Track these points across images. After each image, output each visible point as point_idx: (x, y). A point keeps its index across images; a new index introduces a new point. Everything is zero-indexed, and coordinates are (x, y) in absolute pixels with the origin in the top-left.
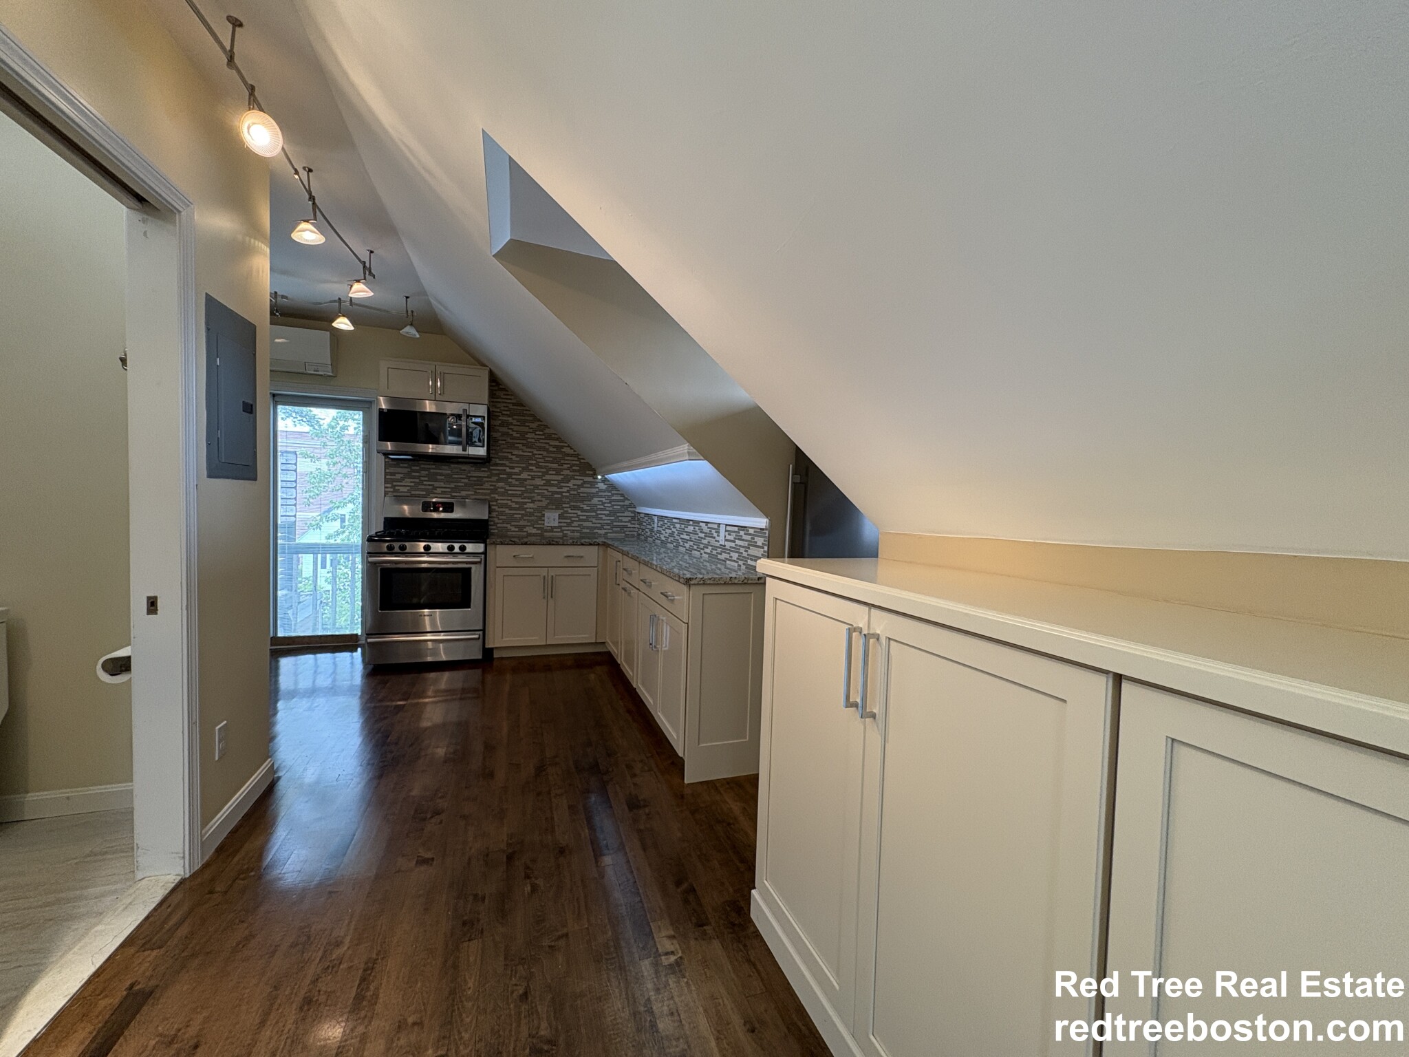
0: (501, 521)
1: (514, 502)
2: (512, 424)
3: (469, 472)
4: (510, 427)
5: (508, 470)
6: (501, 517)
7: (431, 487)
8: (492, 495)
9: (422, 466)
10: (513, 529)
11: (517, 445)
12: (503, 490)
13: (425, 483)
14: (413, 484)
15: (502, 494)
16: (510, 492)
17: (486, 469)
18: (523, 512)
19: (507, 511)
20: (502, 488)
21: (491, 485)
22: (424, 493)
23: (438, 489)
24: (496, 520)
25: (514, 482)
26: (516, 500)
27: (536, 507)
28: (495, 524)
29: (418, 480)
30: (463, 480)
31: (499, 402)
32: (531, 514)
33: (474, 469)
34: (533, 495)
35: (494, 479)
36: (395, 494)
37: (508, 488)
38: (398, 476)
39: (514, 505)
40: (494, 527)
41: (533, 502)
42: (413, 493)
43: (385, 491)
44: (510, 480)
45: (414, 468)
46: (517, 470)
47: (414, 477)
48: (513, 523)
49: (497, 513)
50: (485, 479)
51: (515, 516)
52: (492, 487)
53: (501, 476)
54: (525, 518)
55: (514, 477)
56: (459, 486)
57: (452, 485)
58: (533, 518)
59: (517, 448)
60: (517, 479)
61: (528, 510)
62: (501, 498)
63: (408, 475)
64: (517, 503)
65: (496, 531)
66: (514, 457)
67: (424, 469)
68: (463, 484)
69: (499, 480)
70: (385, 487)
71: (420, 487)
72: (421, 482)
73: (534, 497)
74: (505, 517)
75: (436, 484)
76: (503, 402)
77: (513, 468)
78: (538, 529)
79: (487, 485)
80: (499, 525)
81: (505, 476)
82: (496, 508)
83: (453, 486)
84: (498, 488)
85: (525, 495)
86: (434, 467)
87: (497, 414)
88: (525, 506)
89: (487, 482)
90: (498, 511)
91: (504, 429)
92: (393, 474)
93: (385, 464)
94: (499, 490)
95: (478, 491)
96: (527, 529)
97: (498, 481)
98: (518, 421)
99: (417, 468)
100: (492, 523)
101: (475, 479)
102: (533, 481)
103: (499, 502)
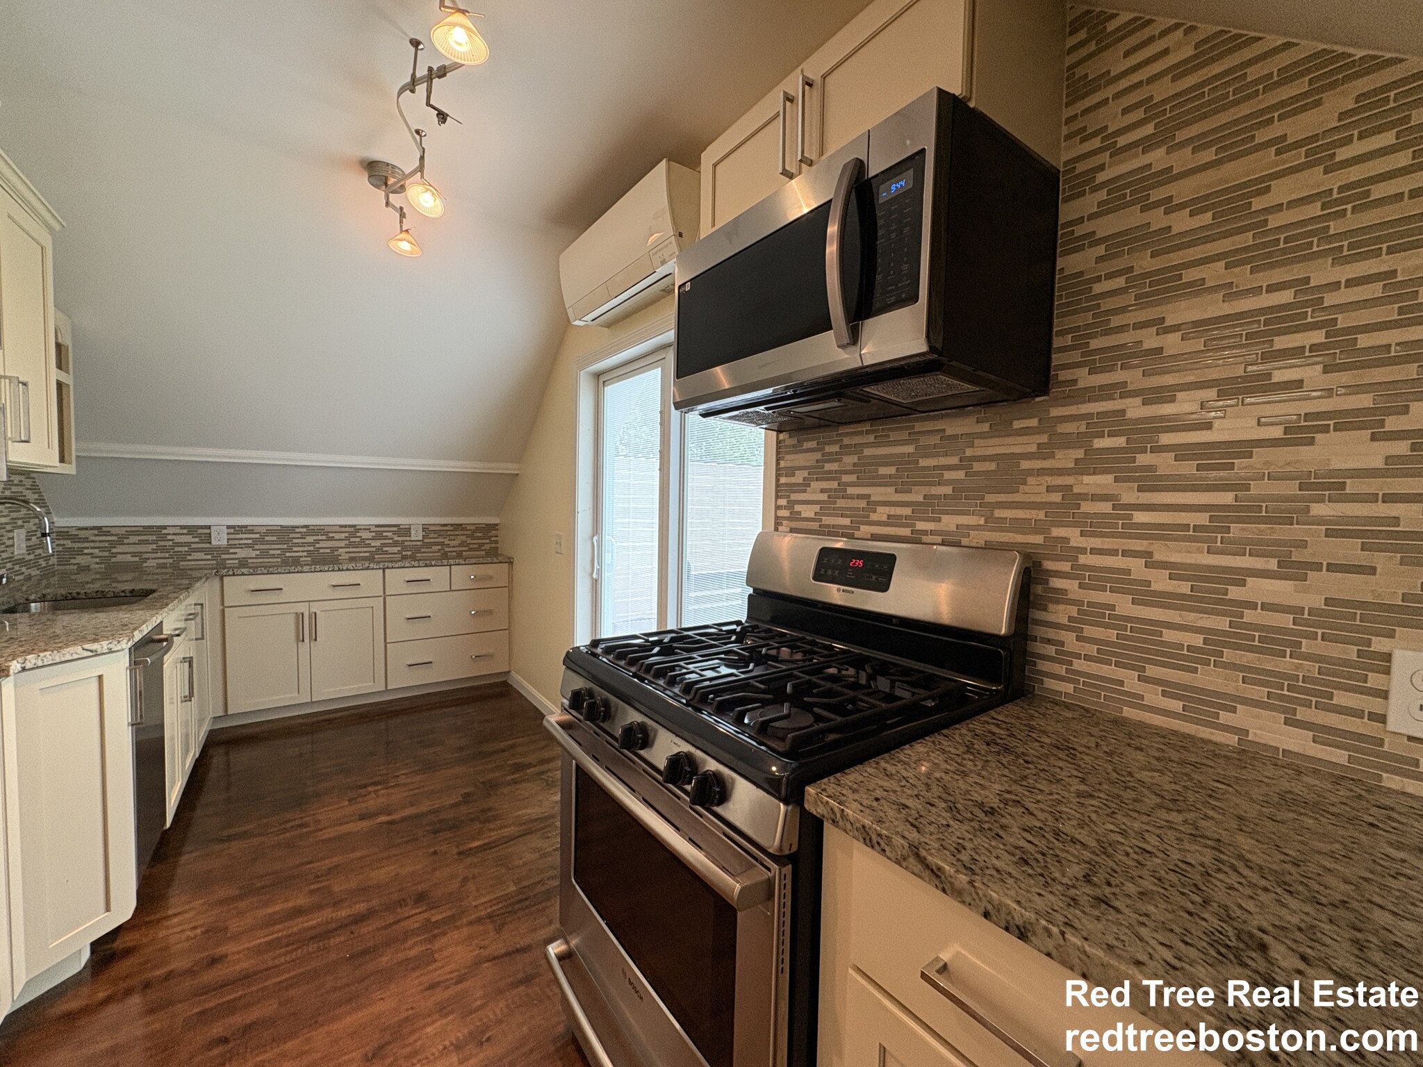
0: (1093, 650)
1: (1163, 565)
2: (1167, 176)
3: (971, 438)
4: (1157, 195)
5: (1135, 409)
6: (1089, 631)
7: (863, 504)
8: (1057, 532)
9: (846, 441)
10: (1154, 697)
11: (1190, 275)
12: (1106, 507)
13: (850, 490)
14: (824, 497)
15: (1092, 527)
16: (1140, 517)
17: (1034, 422)
18: (1222, 623)
19: (1124, 605)
20: (1096, 498)
21: (1050, 489)
22: (847, 521)
23: (880, 509)
24: (1069, 638)
25: (1165, 464)
26: (1175, 558)
27: (1318, 602)
28: (1065, 657)
29: (834, 485)
30: (948, 475)
31: (1105, 102)
32: (1273, 642)
33: (985, 427)
34: (1296, 531)
35: (1066, 458)
36: (795, 525)
37: (1130, 495)
38: (799, 477)
39: (1161, 582)
40: (1061, 670)
41: (1293, 569)
42: (827, 520)
43: (777, 518)
44: (1143, 459)
45: (828, 449)
46: (1185, 405)
47: (829, 476)
48: (1151, 671)
49: (1073, 611)
50: (1025, 465)
51: (1169, 636)
52: (1056, 497)
53: (1099, 443)
54: (1228, 655)
55: (1166, 439)
56: (938, 497)
57: (917, 496)
58: (1286, 664)
59: (1198, 289)
60: (1183, 452)
61: (1249, 616)
62: (1096, 542)
63: (817, 472)
64: (1177, 571)
65: (1069, 688)
66: (1172, 343)
67: (847, 451)
68: (948, 490)
69: (1092, 463)
70: (778, 508)
71: (841, 503)
72: (841, 493)
73: (1303, 544)
74: (1112, 635)
75: (877, 493)
76: (1117, 96)
77: (1165, 395)
78: (1322, 734)
79: (1035, 490)
80: (1079, 665)
81: (1120, 441)
82: (1070, 585)
83: (921, 499)
84: (1084, 497)
85: (1236, 530)
86: (871, 438)
87: (1081, 167)
88: (1234, 593)
89: (1030, 472)
90: (1080, 603)
91: (1131, 218)
92: (791, 472)
93: (778, 448)
94: (1086, 507)
95: (999, 513)
96: (1242, 717)
97: (1081, 468)
98: (1199, 144)
99: (835, 448)
100: (1051, 650)
101: (992, 466)
102: (1305, 452)
103: (1083, 560)
